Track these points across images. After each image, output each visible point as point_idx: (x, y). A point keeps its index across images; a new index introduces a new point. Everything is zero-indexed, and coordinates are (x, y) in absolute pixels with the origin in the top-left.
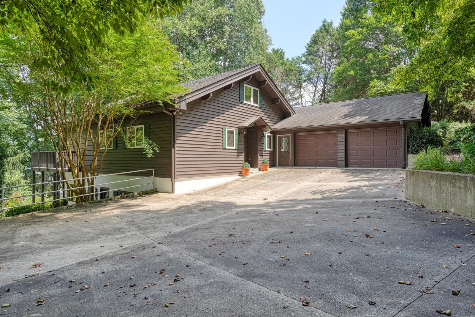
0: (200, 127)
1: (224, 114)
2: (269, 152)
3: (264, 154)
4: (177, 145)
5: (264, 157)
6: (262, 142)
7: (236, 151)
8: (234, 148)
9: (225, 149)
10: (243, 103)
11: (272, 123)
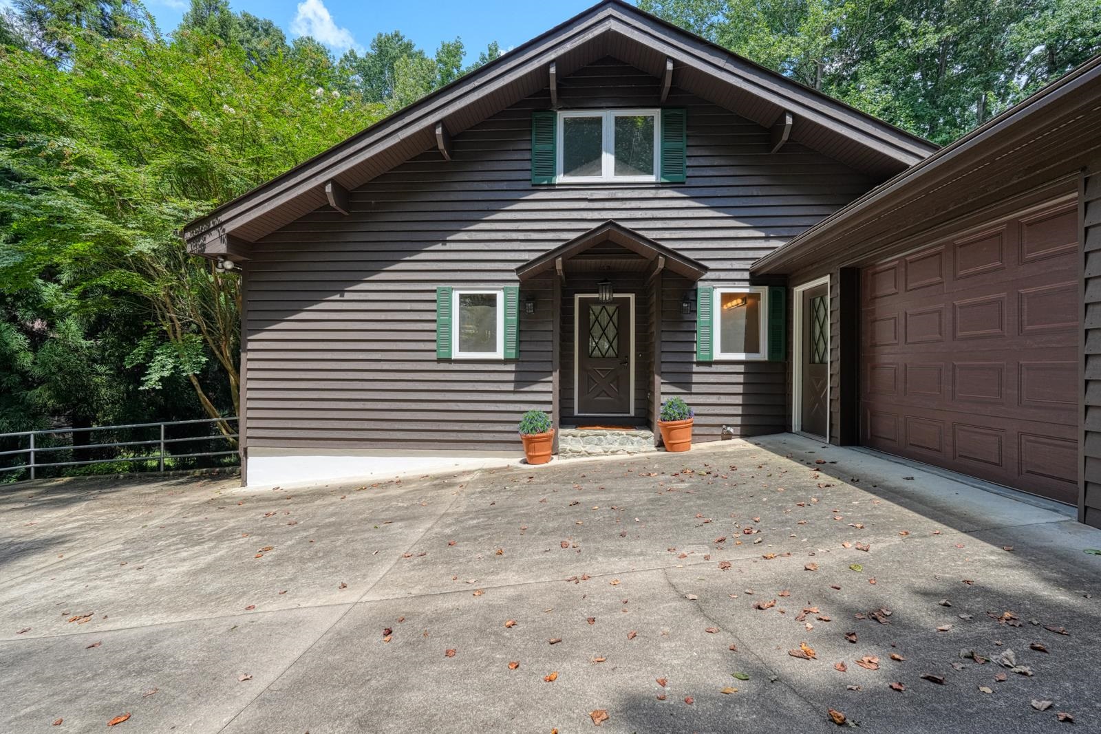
0: (337, 297)
1: (444, 242)
2: (741, 368)
3: (695, 378)
4: (251, 355)
5: (695, 389)
6: (685, 327)
7: (512, 367)
8: (499, 354)
9: (449, 361)
10: (551, 187)
11: (767, 238)
